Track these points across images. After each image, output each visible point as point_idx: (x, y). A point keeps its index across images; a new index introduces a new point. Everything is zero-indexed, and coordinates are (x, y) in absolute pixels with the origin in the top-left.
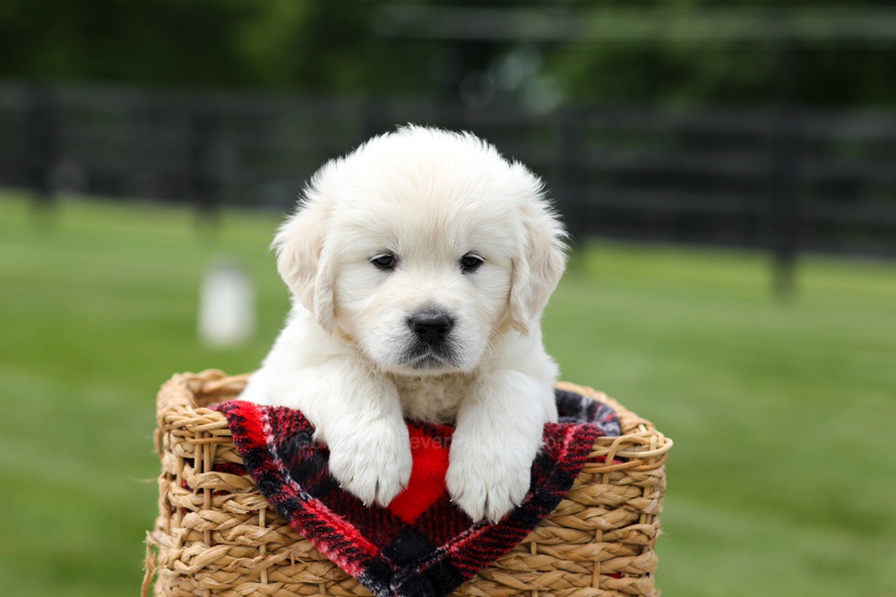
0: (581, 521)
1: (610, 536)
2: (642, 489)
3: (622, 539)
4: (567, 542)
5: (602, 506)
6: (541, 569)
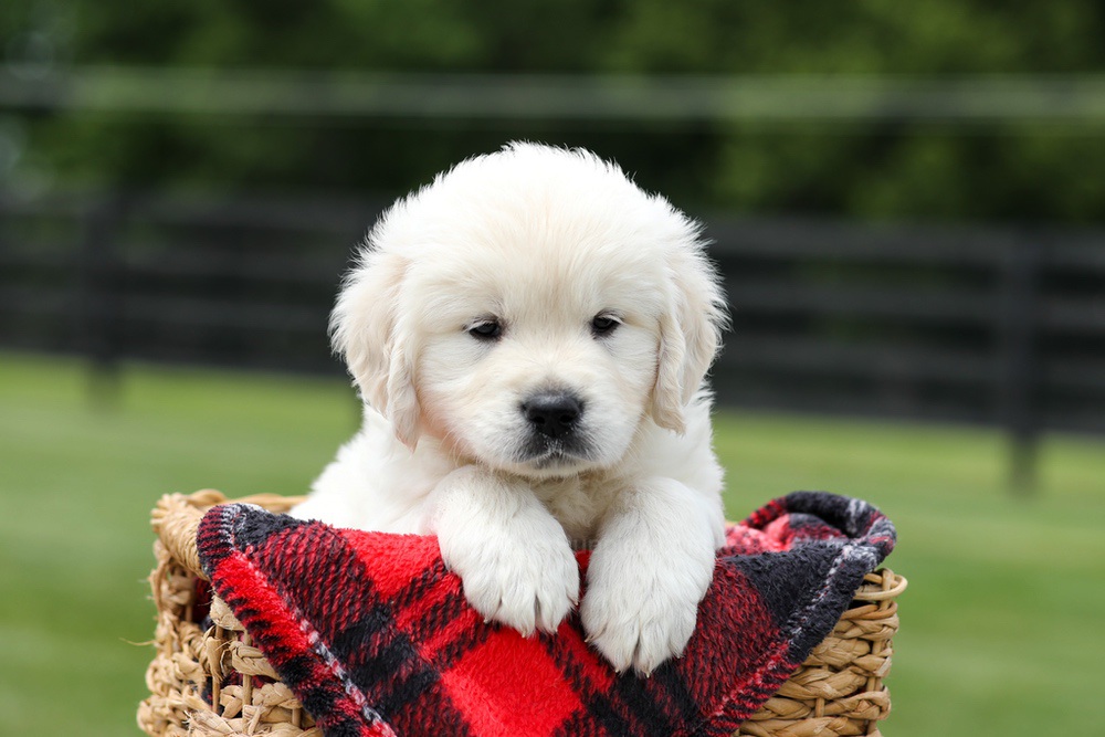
0: (800, 687)
1: (834, 707)
2: (871, 643)
3: (848, 712)
5: (826, 667)
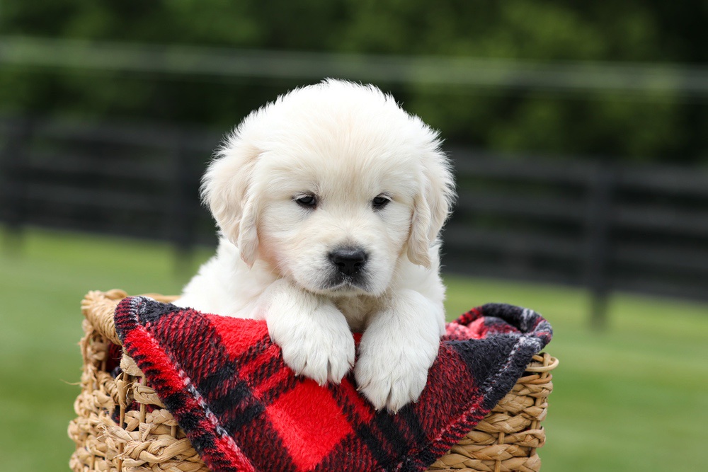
0: (489, 425)
1: (510, 438)
2: (535, 399)
3: (519, 442)
4: (476, 443)
5: (507, 413)
6: (455, 466)
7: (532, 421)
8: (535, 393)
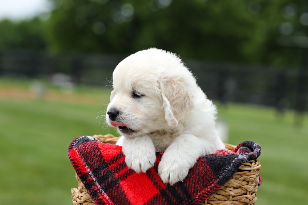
0: (224, 192)
2: (248, 182)
4: (218, 200)
7: (247, 191)
8: (246, 179)
